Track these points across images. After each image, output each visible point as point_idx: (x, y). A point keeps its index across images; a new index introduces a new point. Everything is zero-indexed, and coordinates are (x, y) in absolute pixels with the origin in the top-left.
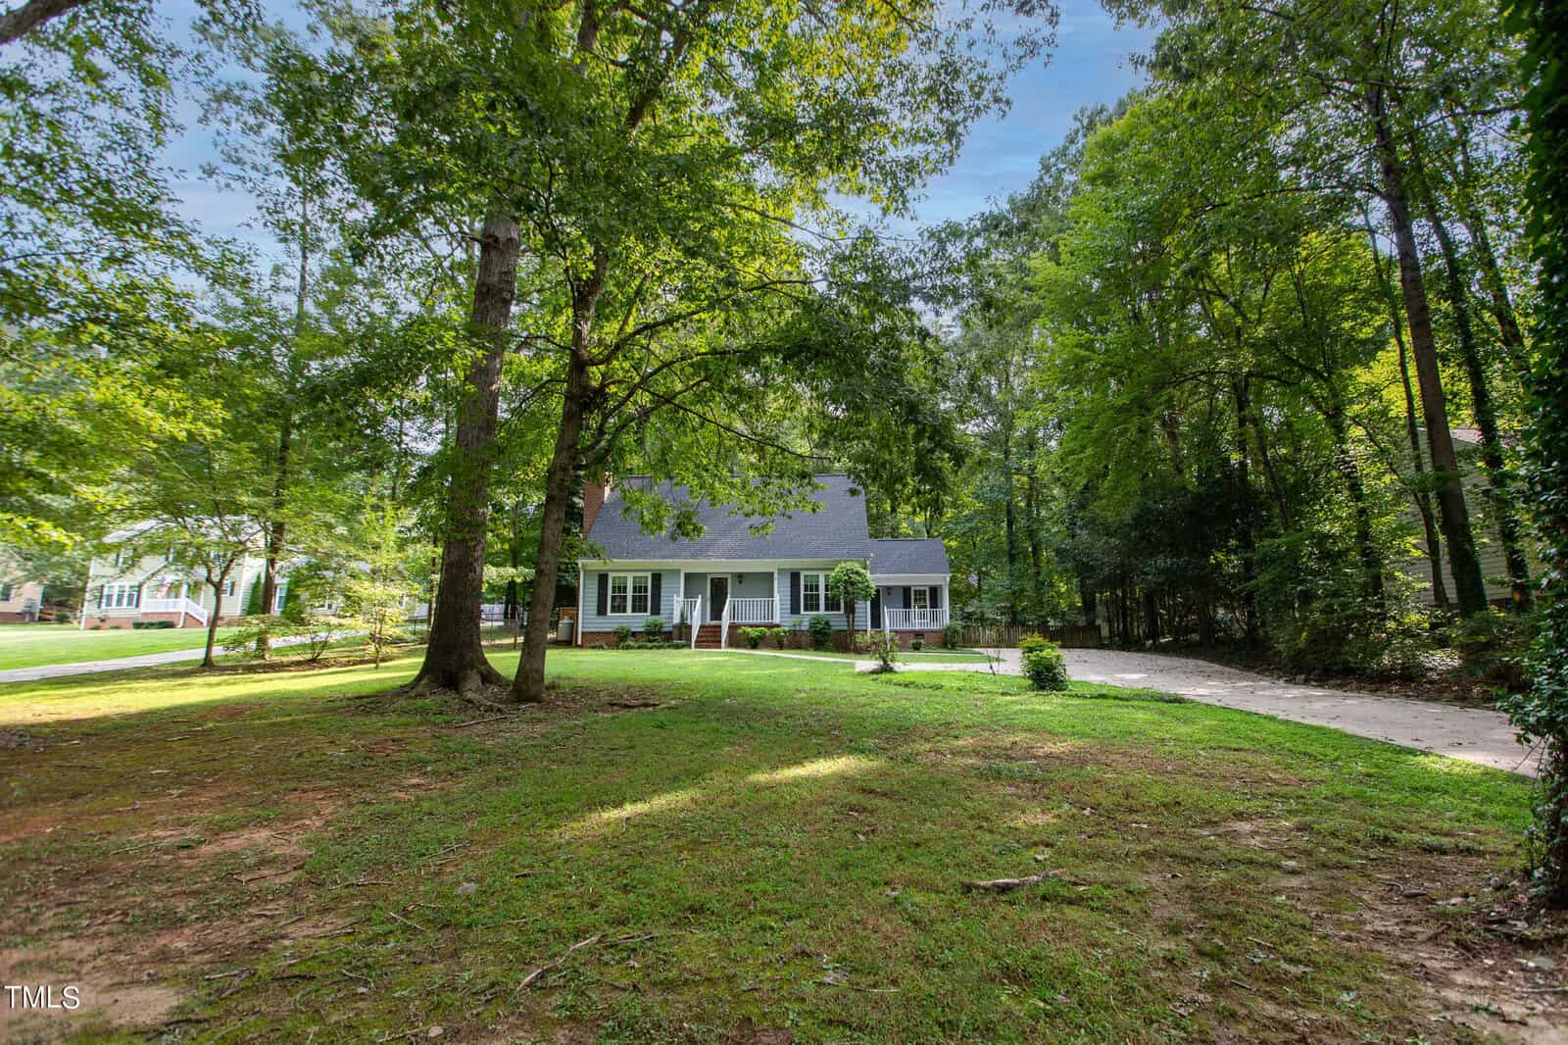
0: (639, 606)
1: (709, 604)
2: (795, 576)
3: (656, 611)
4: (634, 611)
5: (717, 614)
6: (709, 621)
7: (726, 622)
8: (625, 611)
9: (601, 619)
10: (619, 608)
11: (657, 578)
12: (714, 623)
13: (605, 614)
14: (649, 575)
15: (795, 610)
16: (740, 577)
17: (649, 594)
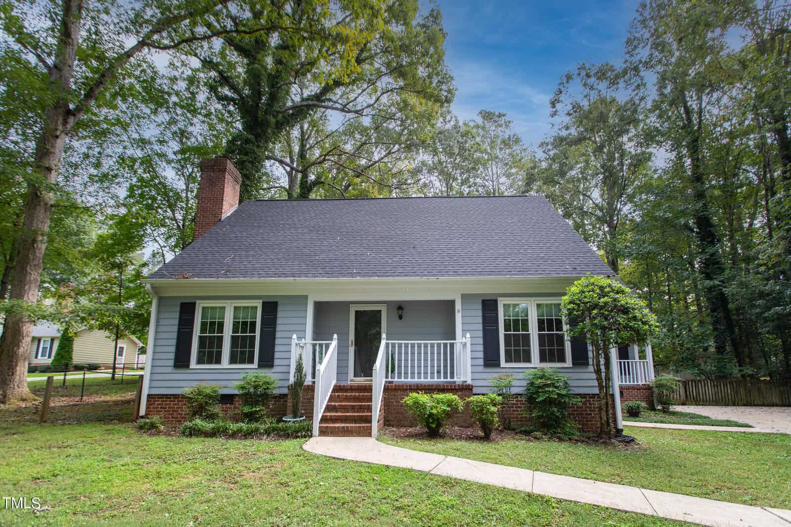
0: (241, 355)
1: (352, 350)
2: (489, 306)
3: (267, 361)
4: (233, 360)
5: (365, 366)
6: (352, 380)
7: (379, 380)
8: (218, 361)
9: (181, 374)
10: (210, 354)
11: (271, 308)
12: (361, 380)
13: (187, 366)
14: (259, 304)
15: (491, 360)
16: (400, 309)
17: (258, 334)
